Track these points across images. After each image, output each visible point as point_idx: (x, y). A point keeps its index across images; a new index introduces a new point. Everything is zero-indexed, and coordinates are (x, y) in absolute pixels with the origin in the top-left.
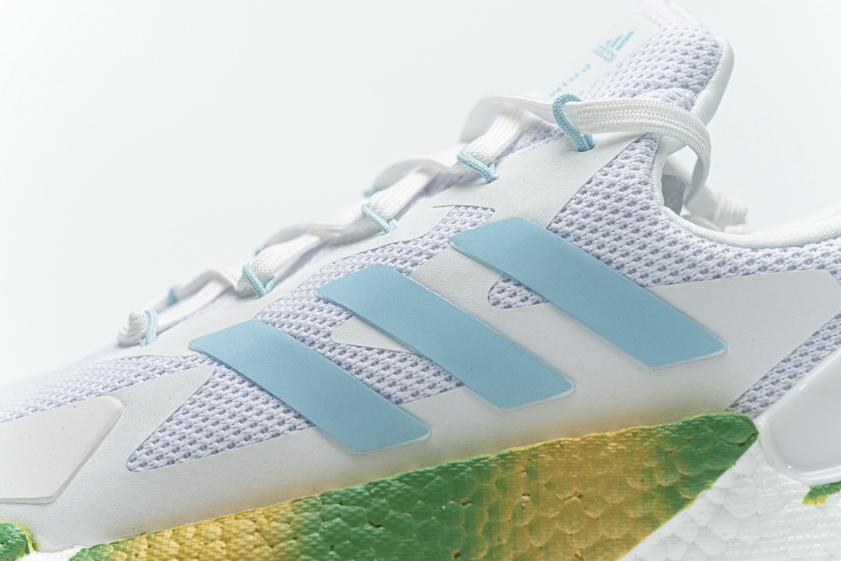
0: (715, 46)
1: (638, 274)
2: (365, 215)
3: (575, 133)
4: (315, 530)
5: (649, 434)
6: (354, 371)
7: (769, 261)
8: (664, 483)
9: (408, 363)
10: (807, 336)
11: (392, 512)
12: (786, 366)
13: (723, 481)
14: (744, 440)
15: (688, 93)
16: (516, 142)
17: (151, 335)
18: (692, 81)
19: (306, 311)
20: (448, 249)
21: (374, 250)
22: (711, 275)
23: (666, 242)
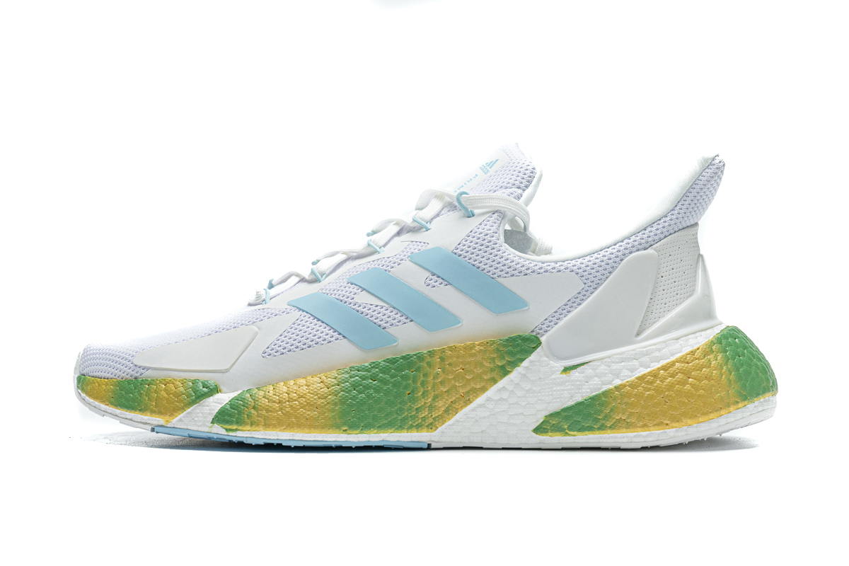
0: (534, 169)
1: (491, 273)
2: (369, 245)
3: (466, 209)
4: (348, 382)
5: (494, 342)
6: (364, 314)
7: (549, 268)
8: (500, 364)
9: (389, 311)
10: (565, 301)
11: (381, 375)
12: (555, 314)
13: (525, 363)
14: (535, 345)
15: (520, 191)
16: (440, 212)
17: (268, 300)
18: (522, 185)
19: (342, 288)
20: (408, 261)
21: (373, 261)
22: (523, 274)
23: (504, 259)
